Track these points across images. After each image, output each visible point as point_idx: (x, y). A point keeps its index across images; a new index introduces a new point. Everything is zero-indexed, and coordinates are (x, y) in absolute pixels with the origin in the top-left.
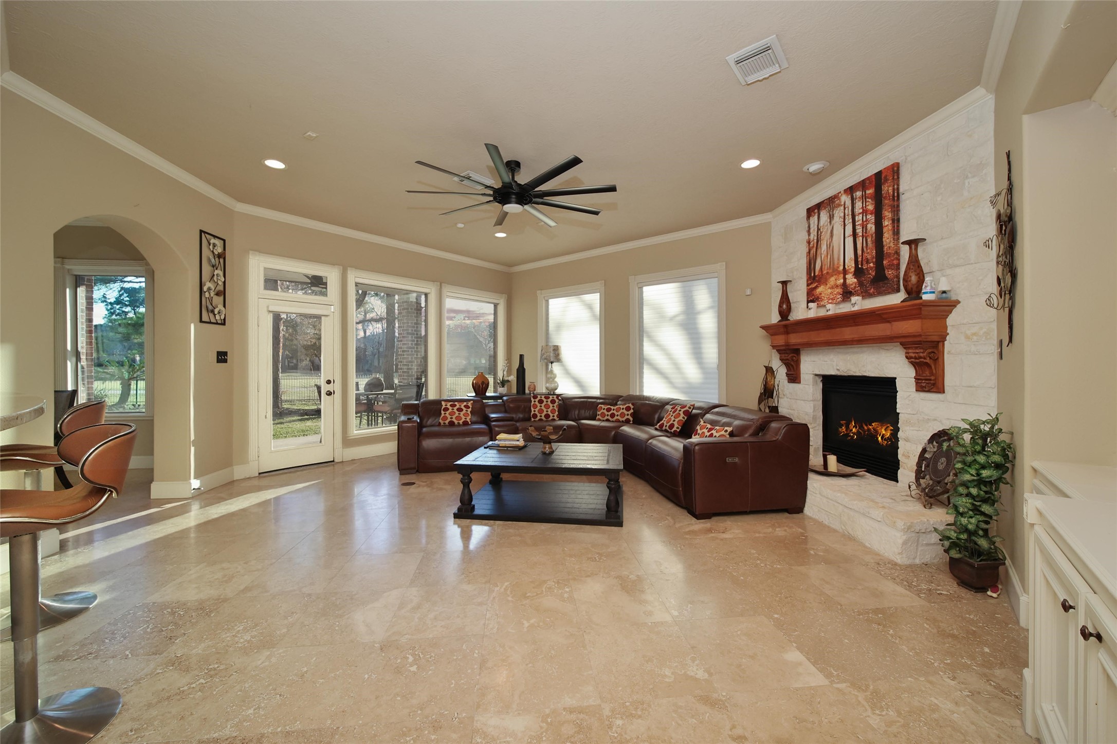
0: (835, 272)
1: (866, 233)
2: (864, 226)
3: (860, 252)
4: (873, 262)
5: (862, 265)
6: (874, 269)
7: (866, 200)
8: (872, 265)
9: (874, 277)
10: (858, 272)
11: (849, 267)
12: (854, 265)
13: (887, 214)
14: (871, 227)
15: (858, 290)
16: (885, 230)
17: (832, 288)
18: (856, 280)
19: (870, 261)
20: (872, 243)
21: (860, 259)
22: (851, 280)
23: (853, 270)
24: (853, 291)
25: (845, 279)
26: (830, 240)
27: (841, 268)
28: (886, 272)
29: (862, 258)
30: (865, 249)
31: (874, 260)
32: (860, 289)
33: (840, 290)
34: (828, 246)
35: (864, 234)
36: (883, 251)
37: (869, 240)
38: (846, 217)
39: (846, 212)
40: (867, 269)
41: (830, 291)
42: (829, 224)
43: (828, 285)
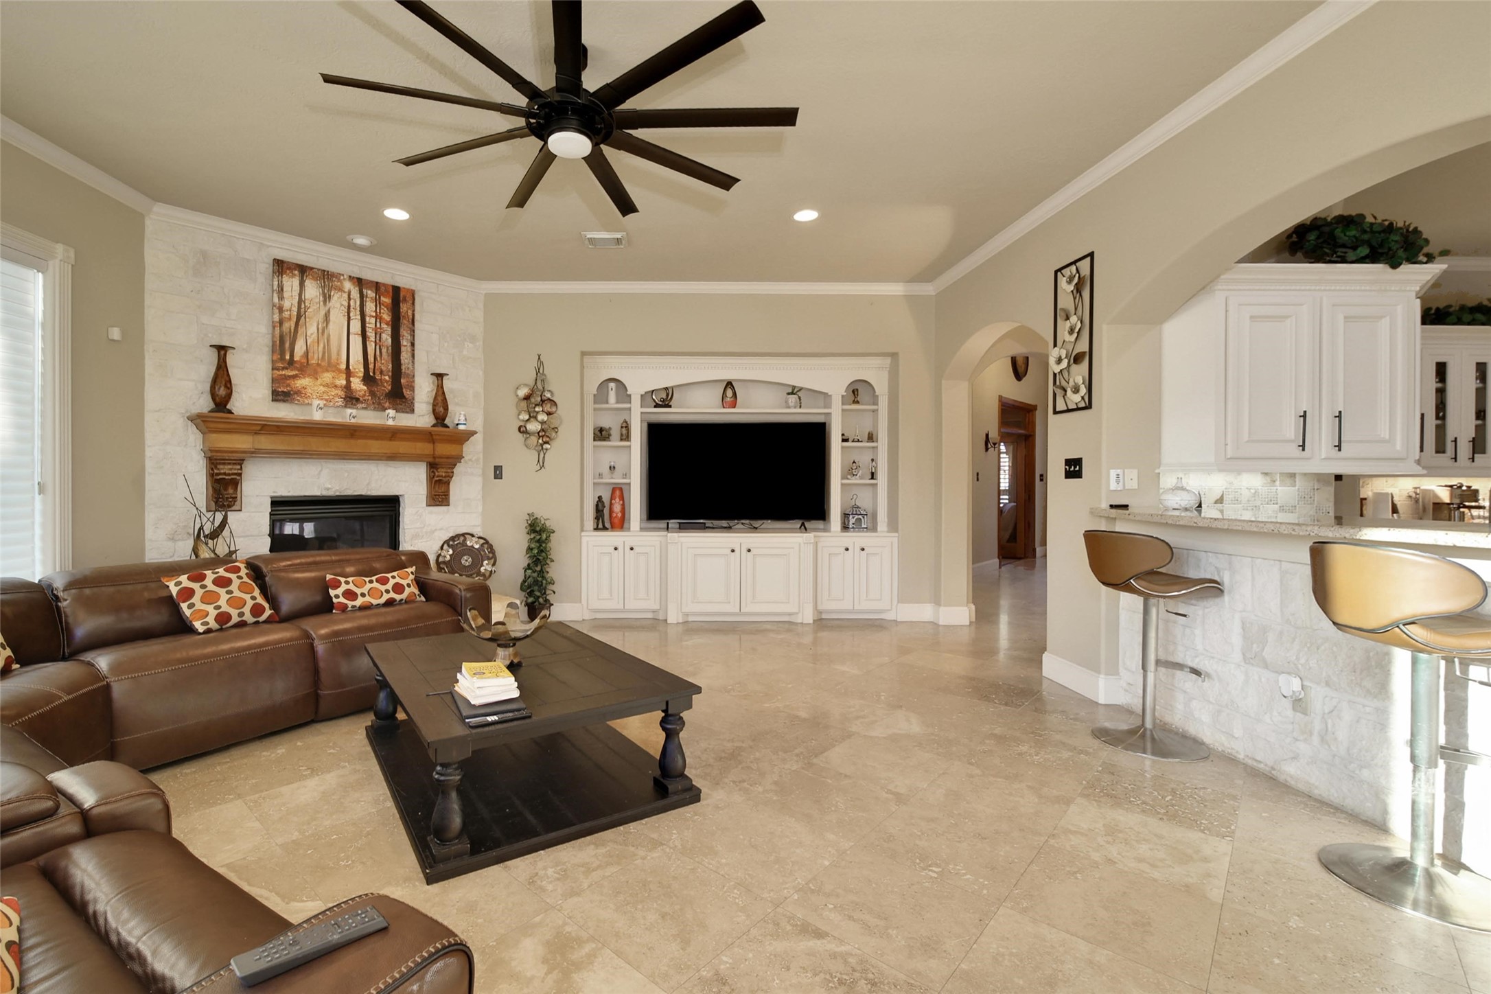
0: (331, 367)
1: (380, 340)
2: (378, 334)
3: (371, 358)
4: (389, 376)
5: (374, 373)
6: (390, 383)
7: (380, 307)
8: (387, 378)
9: (390, 392)
10: (368, 379)
11: (355, 369)
12: (362, 370)
13: (405, 333)
14: (387, 338)
15: (368, 400)
16: (403, 349)
17: (327, 386)
18: (365, 388)
19: (385, 373)
20: (388, 356)
21: (371, 366)
22: (358, 385)
23: (361, 375)
24: (361, 399)
25: (349, 382)
26: (325, 325)
27: (343, 366)
28: (404, 390)
29: (375, 366)
30: (379, 359)
31: (390, 374)
32: (372, 398)
33: (342, 394)
34: (320, 331)
35: (378, 341)
36: (401, 370)
37: (384, 350)
38: (352, 309)
39: (352, 303)
40: (381, 379)
41: (322, 389)
42: (322, 303)
43: (319, 381)
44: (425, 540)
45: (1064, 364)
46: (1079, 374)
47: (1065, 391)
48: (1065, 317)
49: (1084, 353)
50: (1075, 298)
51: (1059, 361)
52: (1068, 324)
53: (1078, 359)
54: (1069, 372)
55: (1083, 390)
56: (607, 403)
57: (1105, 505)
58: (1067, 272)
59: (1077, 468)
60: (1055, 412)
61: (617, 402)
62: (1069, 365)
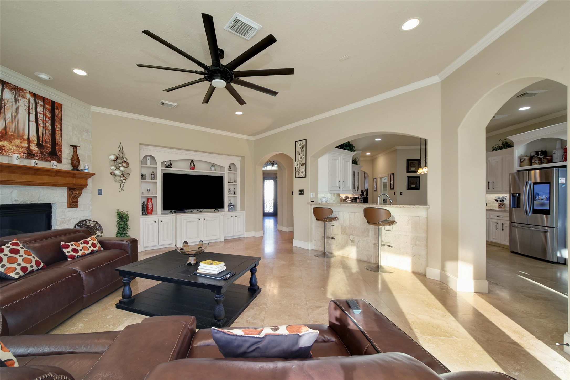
0: (20, 137)
1: (45, 127)
2: (44, 122)
3: (41, 135)
4: (50, 144)
5: (42, 142)
6: (50, 148)
7: (45, 110)
8: (49, 145)
9: (50, 152)
10: (39, 145)
11: (32, 139)
12: (36, 140)
13: (57, 124)
14: (49, 125)
15: (39, 155)
16: (57, 132)
17: (17, 146)
18: (38, 149)
19: (48, 143)
20: (49, 134)
21: (41, 139)
22: (34, 147)
23: (36, 142)
24: (36, 155)
25: (29, 146)
26: (16, 114)
27: (26, 137)
28: (57, 152)
29: (43, 139)
30: (45, 135)
31: (50, 143)
32: (41, 155)
33: (26, 151)
34: (13, 117)
35: (44, 127)
36: (56, 142)
37: (47, 132)
38: (30, 108)
39: (31, 105)
40: (46, 146)
41: (14, 148)
42: (14, 103)
43: (13, 144)
44: (67, 224)
45: (299, 166)
46: (303, 169)
47: (299, 173)
48: (299, 154)
49: (304, 164)
50: (301, 150)
51: (297, 165)
52: (300, 156)
53: (302, 165)
54: (300, 168)
55: (304, 173)
56: (146, 164)
57: (310, 201)
58: (299, 142)
59: (302, 192)
60: (296, 178)
61: (150, 165)
62: (300, 166)
